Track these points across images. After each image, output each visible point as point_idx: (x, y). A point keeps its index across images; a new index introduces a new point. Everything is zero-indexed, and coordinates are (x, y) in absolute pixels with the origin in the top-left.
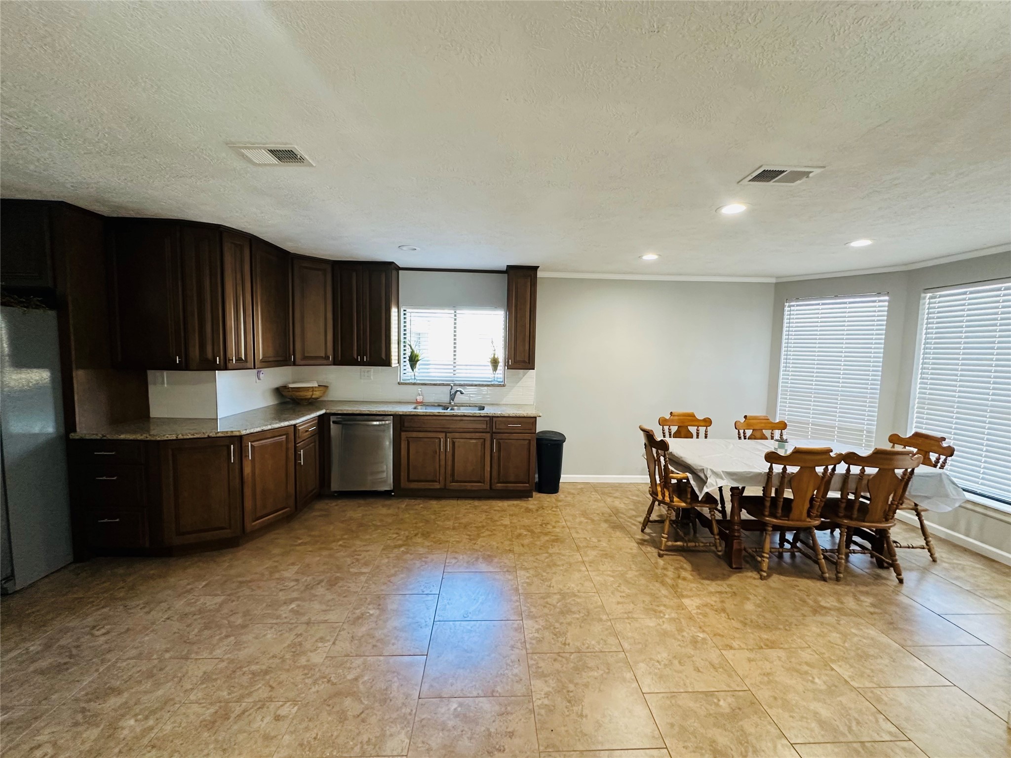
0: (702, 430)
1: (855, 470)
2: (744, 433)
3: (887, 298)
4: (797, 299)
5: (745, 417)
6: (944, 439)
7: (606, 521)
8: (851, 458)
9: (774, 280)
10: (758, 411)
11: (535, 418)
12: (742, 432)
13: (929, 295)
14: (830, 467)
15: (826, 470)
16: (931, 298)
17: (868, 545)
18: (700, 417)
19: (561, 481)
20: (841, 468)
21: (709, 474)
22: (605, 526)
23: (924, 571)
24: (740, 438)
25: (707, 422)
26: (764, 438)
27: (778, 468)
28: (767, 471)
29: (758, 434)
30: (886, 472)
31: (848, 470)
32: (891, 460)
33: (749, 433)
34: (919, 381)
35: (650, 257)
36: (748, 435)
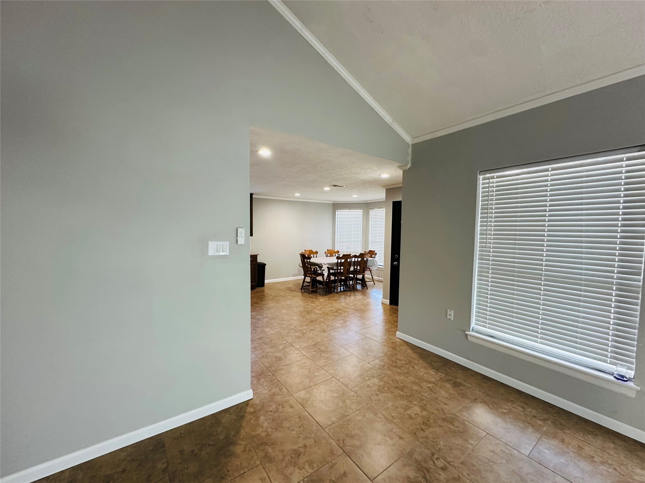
0: (315, 255)
1: (356, 259)
2: (328, 255)
3: (362, 211)
4: (339, 209)
5: (328, 250)
6: (375, 251)
7: (288, 290)
8: (355, 256)
9: (332, 202)
10: (330, 248)
11: (257, 255)
12: (327, 255)
13: (371, 210)
14: (351, 259)
15: (350, 260)
16: (372, 211)
17: (360, 282)
18: (314, 251)
19: (265, 283)
20: (353, 259)
21: (323, 264)
22: (288, 291)
23: (373, 287)
24: (326, 257)
25: (317, 253)
26: (333, 256)
27: (339, 261)
28: (337, 262)
29: (331, 255)
30: (363, 259)
31: (355, 260)
32: (364, 256)
33: (329, 255)
34: (370, 236)
35: (297, 195)
36: (329, 256)
